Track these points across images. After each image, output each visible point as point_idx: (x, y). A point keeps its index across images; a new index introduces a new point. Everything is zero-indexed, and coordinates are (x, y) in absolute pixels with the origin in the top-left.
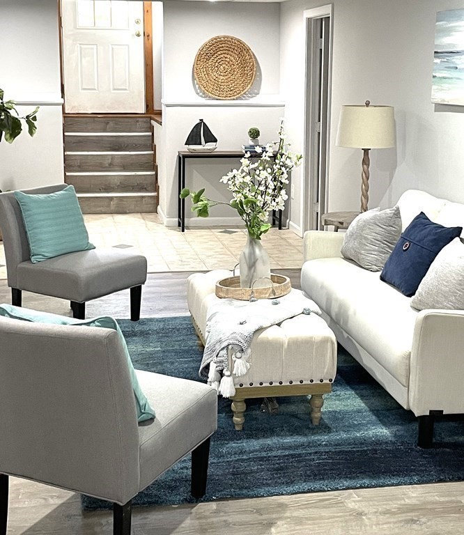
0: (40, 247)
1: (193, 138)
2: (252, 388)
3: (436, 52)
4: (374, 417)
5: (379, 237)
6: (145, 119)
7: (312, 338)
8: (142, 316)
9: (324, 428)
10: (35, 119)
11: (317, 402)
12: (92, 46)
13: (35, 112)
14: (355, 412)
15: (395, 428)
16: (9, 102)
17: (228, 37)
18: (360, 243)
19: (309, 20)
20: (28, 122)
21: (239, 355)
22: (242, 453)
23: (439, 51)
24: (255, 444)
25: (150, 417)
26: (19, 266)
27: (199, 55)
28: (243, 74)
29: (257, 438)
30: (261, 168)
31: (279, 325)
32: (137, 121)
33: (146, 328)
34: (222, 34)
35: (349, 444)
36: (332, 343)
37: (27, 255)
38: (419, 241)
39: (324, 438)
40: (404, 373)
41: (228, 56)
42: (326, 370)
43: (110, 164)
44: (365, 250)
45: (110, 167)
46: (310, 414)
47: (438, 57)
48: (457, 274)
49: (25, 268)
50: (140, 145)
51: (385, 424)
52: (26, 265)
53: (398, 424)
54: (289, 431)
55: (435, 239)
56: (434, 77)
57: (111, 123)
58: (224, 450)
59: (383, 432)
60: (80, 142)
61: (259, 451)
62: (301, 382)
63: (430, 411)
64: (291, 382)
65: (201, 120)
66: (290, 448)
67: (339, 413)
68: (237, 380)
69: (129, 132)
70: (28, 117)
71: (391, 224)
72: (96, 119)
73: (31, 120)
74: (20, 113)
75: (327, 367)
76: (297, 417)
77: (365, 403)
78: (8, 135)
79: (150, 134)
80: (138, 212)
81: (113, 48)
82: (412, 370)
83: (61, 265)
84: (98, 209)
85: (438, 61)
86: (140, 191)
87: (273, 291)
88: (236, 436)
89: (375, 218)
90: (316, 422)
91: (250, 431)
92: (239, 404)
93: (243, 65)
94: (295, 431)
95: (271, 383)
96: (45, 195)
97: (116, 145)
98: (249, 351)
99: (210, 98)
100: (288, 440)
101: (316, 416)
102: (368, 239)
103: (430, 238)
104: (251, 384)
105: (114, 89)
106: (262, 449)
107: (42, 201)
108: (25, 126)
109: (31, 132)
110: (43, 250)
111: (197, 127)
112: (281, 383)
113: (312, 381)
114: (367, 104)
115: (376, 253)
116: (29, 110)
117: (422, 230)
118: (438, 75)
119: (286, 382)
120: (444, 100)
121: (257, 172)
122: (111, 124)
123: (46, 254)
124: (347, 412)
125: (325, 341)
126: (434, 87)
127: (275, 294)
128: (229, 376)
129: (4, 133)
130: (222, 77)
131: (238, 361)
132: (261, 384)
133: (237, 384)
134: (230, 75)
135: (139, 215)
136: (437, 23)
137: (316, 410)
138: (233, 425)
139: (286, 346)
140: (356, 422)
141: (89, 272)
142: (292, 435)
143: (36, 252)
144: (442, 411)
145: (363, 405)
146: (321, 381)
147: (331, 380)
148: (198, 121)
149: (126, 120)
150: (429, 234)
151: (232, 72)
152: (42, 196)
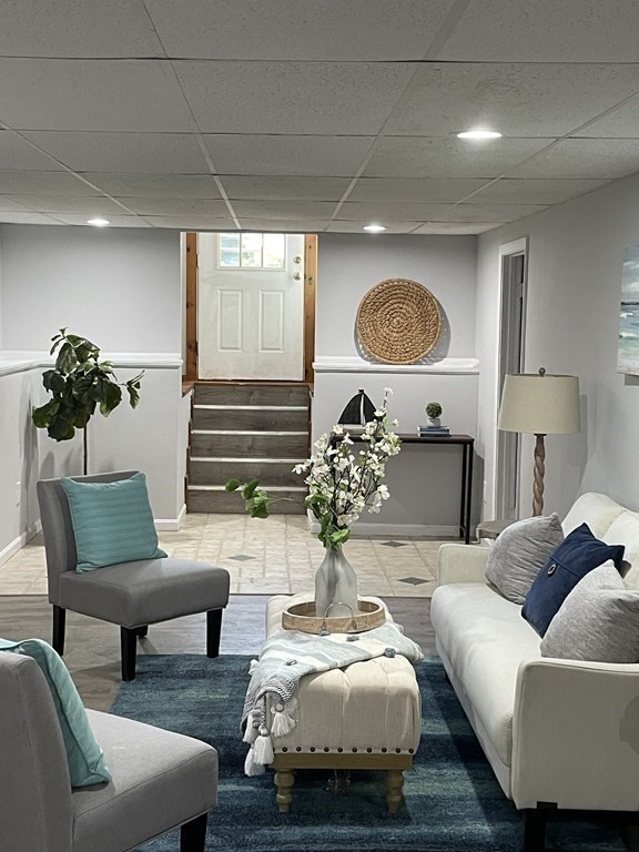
0: (90, 553)
1: (350, 415)
2: (299, 755)
3: (623, 303)
4: (479, 808)
5: (530, 556)
6: (301, 389)
7: (384, 689)
8: (221, 652)
9: (403, 818)
10: (138, 386)
11: (394, 781)
12: (236, 293)
13: (140, 377)
14: (453, 799)
15: (501, 826)
16: (104, 364)
17: (403, 281)
18: (505, 564)
19: (505, 258)
20: (130, 389)
21: (279, 707)
22: (273, 843)
23: (626, 301)
24: (297, 832)
25: (101, 780)
26: (62, 576)
27: (364, 305)
28: (424, 331)
29: (303, 824)
30: (341, 455)
31: (343, 669)
32: (291, 392)
33: (222, 667)
34: (395, 277)
35: (426, 843)
36: (413, 699)
37: (72, 562)
38: (569, 563)
39: (394, 831)
40: (505, 747)
41: (404, 307)
42: (403, 736)
43: (250, 448)
44: (511, 573)
45: (251, 452)
46: (384, 797)
47: (624, 310)
48: (590, 611)
49: (67, 579)
50: (293, 423)
51: (490, 820)
52: (69, 575)
53: (509, 820)
54: (351, 818)
55: (587, 562)
56: (621, 337)
57: (256, 393)
58: (250, 838)
59: (484, 829)
60: (212, 417)
61: (298, 842)
62: (369, 750)
63: (539, 803)
64: (355, 750)
65: (362, 391)
66: (343, 841)
67: (432, 799)
68: (277, 743)
69: (281, 405)
70: (129, 383)
71: (547, 539)
72: (237, 388)
73: (133, 387)
74: (119, 378)
75: (405, 732)
76: (371, 802)
77: (476, 789)
78: (105, 407)
79: (306, 408)
80: (281, 513)
81: (263, 295)
82: (515, 743)
83: (111, 578)
84: (229, 507)
85: (624, 315)
86: (286, 485)
87: (353, 622)
88: (275, 819)
89: (525, 529)
90: (392, 810)
91: (297, 816)
92: (283, 776)
93: (424, 317)
94: (359, 819)
95: (326, 750)
96: (103, 485)
97: (260, 422)
98: (295, 702)
99: (378, 362)
100: (344, 831)
101: (393, 800)
102: (515, 558)
103: (581, 559)
104: (299, 749)
105: (263, 349)
106: (304, 840)
107: (98, 492)
108: (126, 395)
109: (133, 403)
110: (93, 556)
111: (356, 399)
112: (340, 750)
113: (384, 750)
114: (542, 373)
115: (524, 578)
116: (131, 375)
117: (575, 548)
118: (624, 334)
119: (348, 749)
120: (629, 370)
121: (336, 460)
122: (256, 395)
123: (95, 562)
124: (443, 799)
125: (403, 694)
126: (621, 351)
127: (355, 628)
128: (264, 735)
129: (98, 404)
130: (395, 335)
131: (278, 714)
132: (313, 749)
133: (279, 747)
134: (406, 331)
135: (282, 517)
136: (626, 264)
137: (393, 792)
138: (276, 805)
139: (347, 698)
140: (450, 813)
141: (143, 587)
142: (352, 824)
143: (83, 559)
144: (556, 804)
145: (472, 790)
146: (398, 751)
147: (411, 751)
148: (357, 393)
149: (276, 389)
150: (580, 554)
151: (408, 328)
152: (98, 485)
